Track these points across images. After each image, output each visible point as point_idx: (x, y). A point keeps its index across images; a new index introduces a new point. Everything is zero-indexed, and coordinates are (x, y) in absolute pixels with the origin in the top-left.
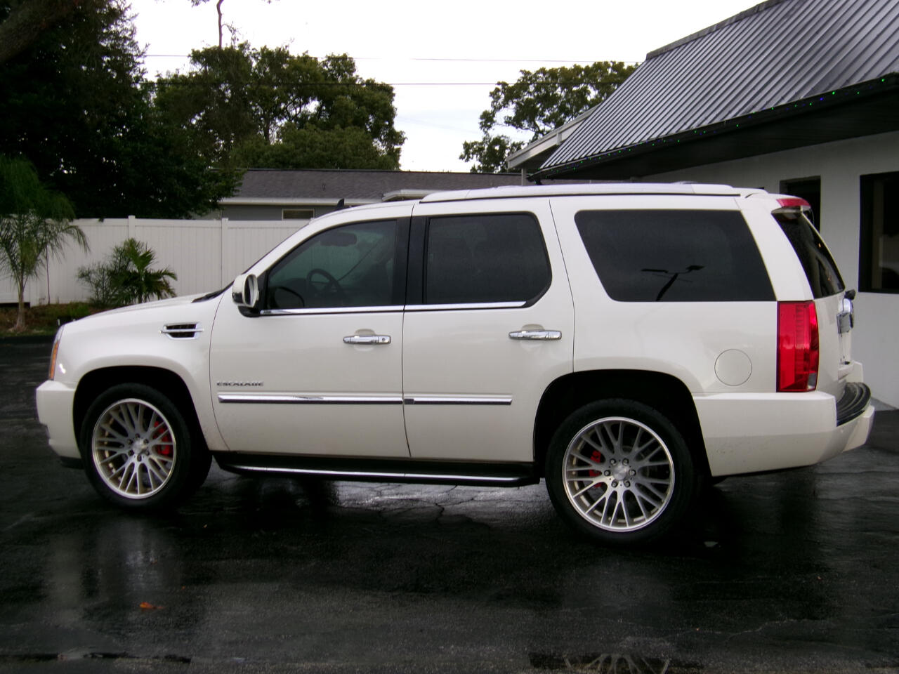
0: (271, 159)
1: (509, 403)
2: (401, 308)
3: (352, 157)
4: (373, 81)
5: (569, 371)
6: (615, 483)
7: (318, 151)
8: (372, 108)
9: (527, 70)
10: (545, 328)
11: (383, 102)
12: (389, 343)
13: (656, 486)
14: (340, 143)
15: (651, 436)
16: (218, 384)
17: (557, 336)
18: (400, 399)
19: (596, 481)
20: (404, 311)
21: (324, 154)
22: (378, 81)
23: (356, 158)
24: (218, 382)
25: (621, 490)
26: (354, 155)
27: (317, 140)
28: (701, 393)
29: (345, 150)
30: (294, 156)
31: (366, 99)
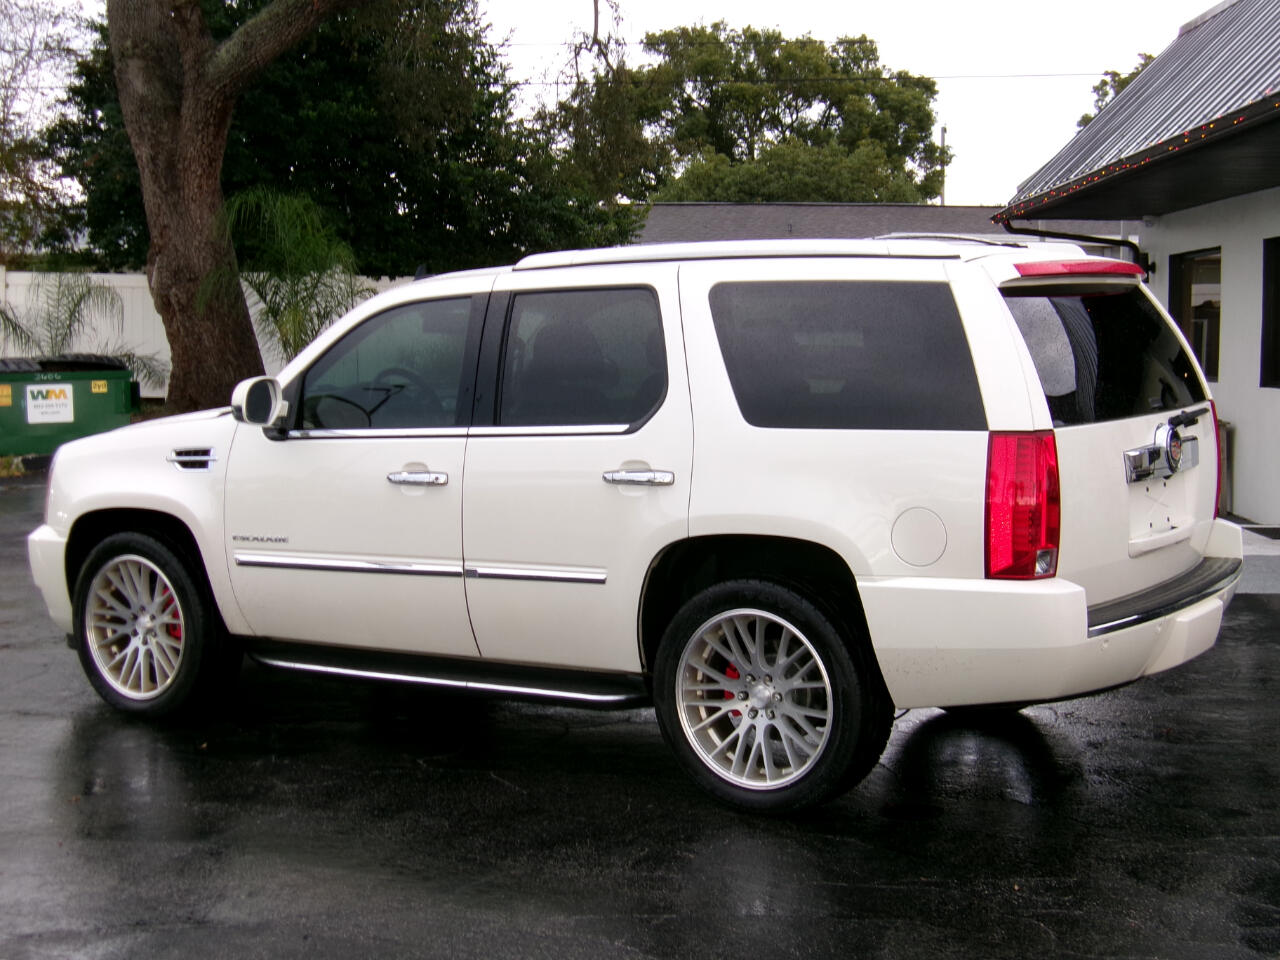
0: (733, 189)
1: (602, 582)
2: (463, 431)
3: (850, 185)
4: (906, 73)
5: (681, 535)
7: (798, 176)
8: (899, 112)
9: (1148, 54)
10: (652, 468)
11: (915, 104)
12: (445, 483)
13: (809, 719)
14: (833, 164)
15: (800, 643)
16: (235, 538)
17: (667, 478)
18: (460, 570)
19: (726, 706)
20: (468, 436)
21: (807, 179)
22: (915, 73)
23: (856, 185)
24: (234, 534)
25: (762, 722)
26: (853, 181)
27: (799, 160)
28: (869, 576)
29: (841, 174)
30: (767, 182)
31: (892, 99)
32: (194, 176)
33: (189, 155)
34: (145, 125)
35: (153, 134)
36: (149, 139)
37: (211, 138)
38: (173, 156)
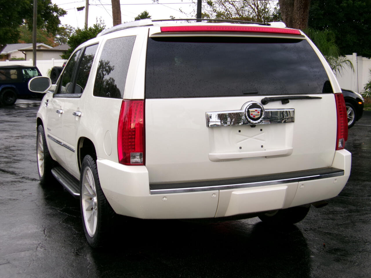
1: (74, 152)
10: (79, 110)
12: (62, 113)
16: (47, 128)
32: (298, 24)
33: (296, 18)
34: (284, 9)
35: (286, 12)
36: (285, 13)
37: (302, 12)
38: (291, 18)
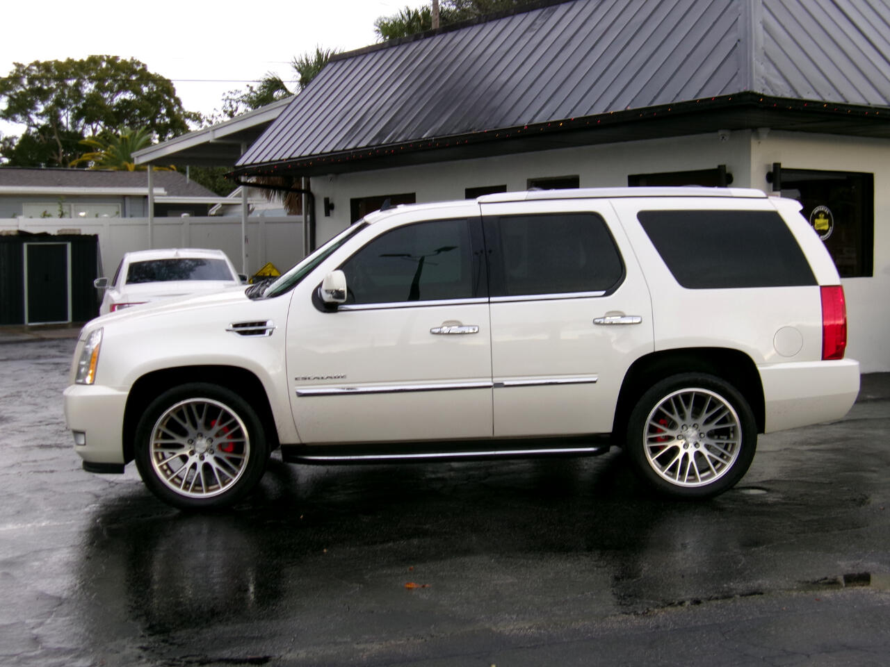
1: (595, 382)
2: (486, 300)
5: (650, 351)
6: (686, 446)
9: (20, 63)
10: (627, 315)
12: (477, 332)
13: (724, 446)
15: (720, 402)
16: (296, 379)
17: (637, 321)
18: (491, 384)
19: (670, 445)
20: (489, 302)
24: (297, 377)
25: (691, 451)
28: (764, 364)
